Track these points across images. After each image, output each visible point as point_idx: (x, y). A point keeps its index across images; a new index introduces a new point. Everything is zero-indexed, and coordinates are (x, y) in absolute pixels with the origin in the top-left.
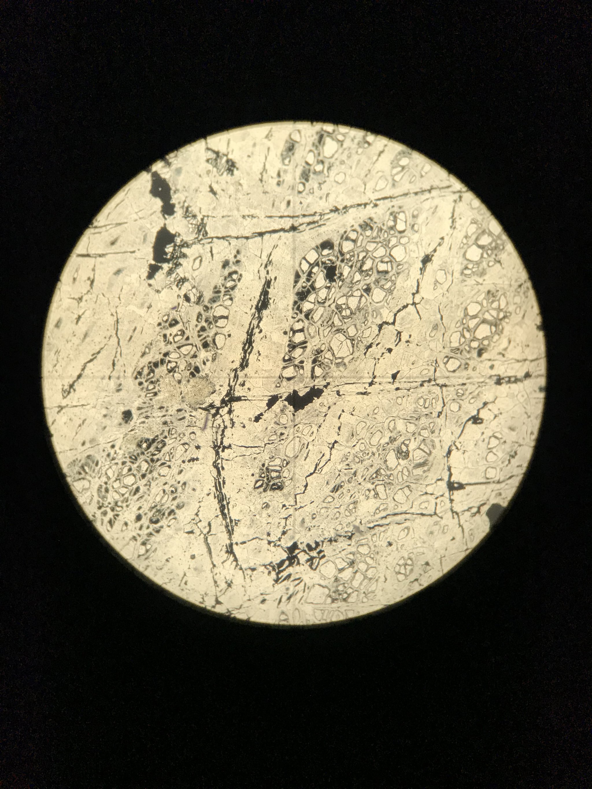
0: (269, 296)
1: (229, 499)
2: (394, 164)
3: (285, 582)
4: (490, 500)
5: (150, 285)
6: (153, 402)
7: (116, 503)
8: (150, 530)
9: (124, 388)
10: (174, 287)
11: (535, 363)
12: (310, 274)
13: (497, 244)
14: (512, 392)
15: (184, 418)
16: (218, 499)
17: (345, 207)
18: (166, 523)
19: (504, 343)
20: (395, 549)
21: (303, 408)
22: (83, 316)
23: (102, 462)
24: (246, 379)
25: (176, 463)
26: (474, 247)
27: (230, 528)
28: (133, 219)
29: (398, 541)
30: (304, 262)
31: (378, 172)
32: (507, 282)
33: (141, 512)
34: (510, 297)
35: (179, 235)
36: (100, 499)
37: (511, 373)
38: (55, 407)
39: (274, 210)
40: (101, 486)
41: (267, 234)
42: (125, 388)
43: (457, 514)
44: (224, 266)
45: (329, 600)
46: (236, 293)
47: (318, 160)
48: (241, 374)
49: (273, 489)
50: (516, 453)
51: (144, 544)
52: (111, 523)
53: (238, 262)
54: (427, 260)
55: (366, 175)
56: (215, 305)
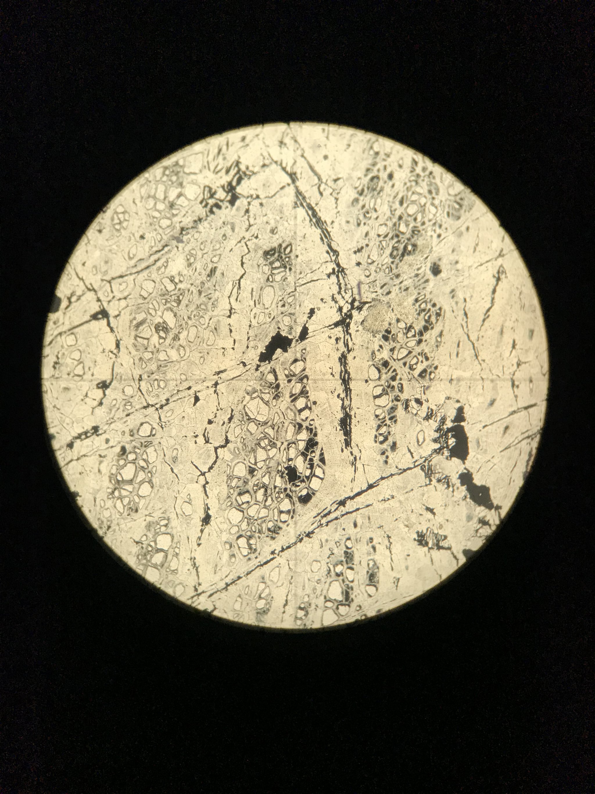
0: (342, 432)
1: (312, 225)
2: (270, 598)
3: (229, 165)
4: (62, 314)
5: (458, 401)
6: (416, 292)
7: (417, 183)
8: (376, 169)
10: (434, 408)
11: (68, 460)
12: (312, 466)
13: (146, 559)
14: (80, 424)
15: (382, 287)
16: (322, 222)
17: (301, 540)
18: (362, 181)
19: (104, 468)
20: (136, 235)
21: (273, 338)
22: (511, 349)
23: (444, 217)
24: (337, 346)
25: (374, 242)
26: (166, 548)
27: (300, 198)
28: (496, 458)
29: (135, 243)
30: (322, 476)
31: (282, 585)
32: (123, 526)
33: (391, 183)
34: (115, 513)
35: (447, 458)
36: (433, 181)
37: (87, 442)
38: (507, 254)
39: (367, 514)
40: (437, 194)
41: (365, 489)
42: (447, 296)
43: (89, 290)
44: (394, 444)
45: (181, 163)
46: (374, 423)
47: (343, 575)
48: (343, 349)
49: (274, 249)
50: (54, 367)
51: (377, 153)
52: (415, 163)
53: (383, 453)
54: (207, 520)
55: (292, 577)
56: (391, 405)
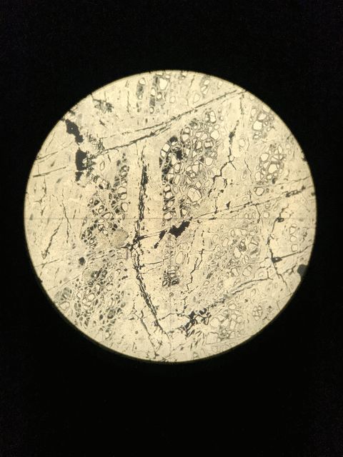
0: (147, 176)
1: (150, 295)
2: (201, 84)
3: (192, 335)
4: (298, 263)
5: (78, 184)
6: (95, 250)
7: (87, 312)
8: (109, 323)
9: (77, 246)
10: (92, 182)
11: (306, 180)
12: (167, 158)
13: (269, 117)
14: (296, 199)
15: (114, 255)
16: (144, 297)
17: (179, 116)
18: (117, 317)
19: (286, 173)
20: (250, 302)
21: (180, 235)
22: (44, 210)
23: (74, 290)
24: (144, 225)
25: (115, 281)
26: (257, 122)
27: (154, 312)
28: (60, 149)
29: (251, 298)
30: (162, 152)
31: (193, 92)
32: (280, 138)
33: (102, 313)
34: (283, 146)
35: (89, 152)
36: (77, 312)
37: (293, 189)
38: (40, 265)
39: (139, 126)
40: (76, 304)
41: (138, 141)
43: (281, 275)
44: (118, 165)
45: (219, 340)
46: (128, 178)
47: (158, 92)
48: (141, 223)
49: (173, 284)
50: (306, 233)
51: (107, 331)
52: (86, 324)
53: (125, 160)
54: (232, 135)
55: (187, 95)
56: (117, 187)
